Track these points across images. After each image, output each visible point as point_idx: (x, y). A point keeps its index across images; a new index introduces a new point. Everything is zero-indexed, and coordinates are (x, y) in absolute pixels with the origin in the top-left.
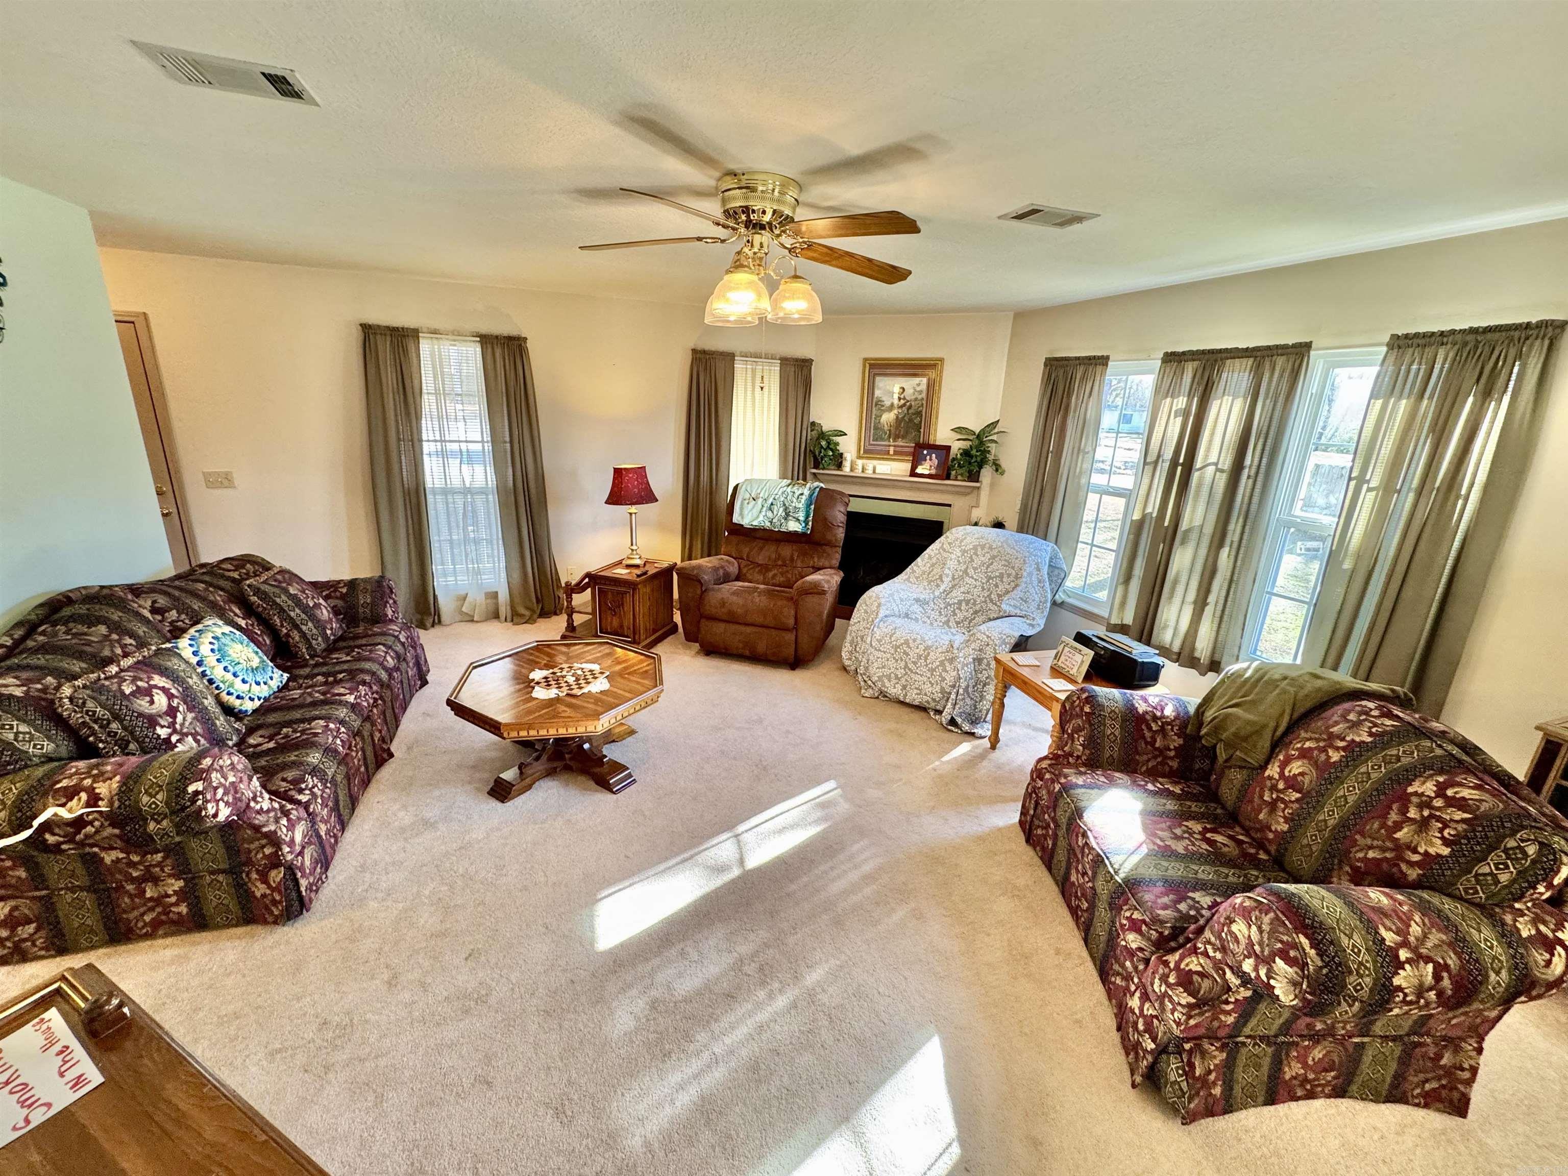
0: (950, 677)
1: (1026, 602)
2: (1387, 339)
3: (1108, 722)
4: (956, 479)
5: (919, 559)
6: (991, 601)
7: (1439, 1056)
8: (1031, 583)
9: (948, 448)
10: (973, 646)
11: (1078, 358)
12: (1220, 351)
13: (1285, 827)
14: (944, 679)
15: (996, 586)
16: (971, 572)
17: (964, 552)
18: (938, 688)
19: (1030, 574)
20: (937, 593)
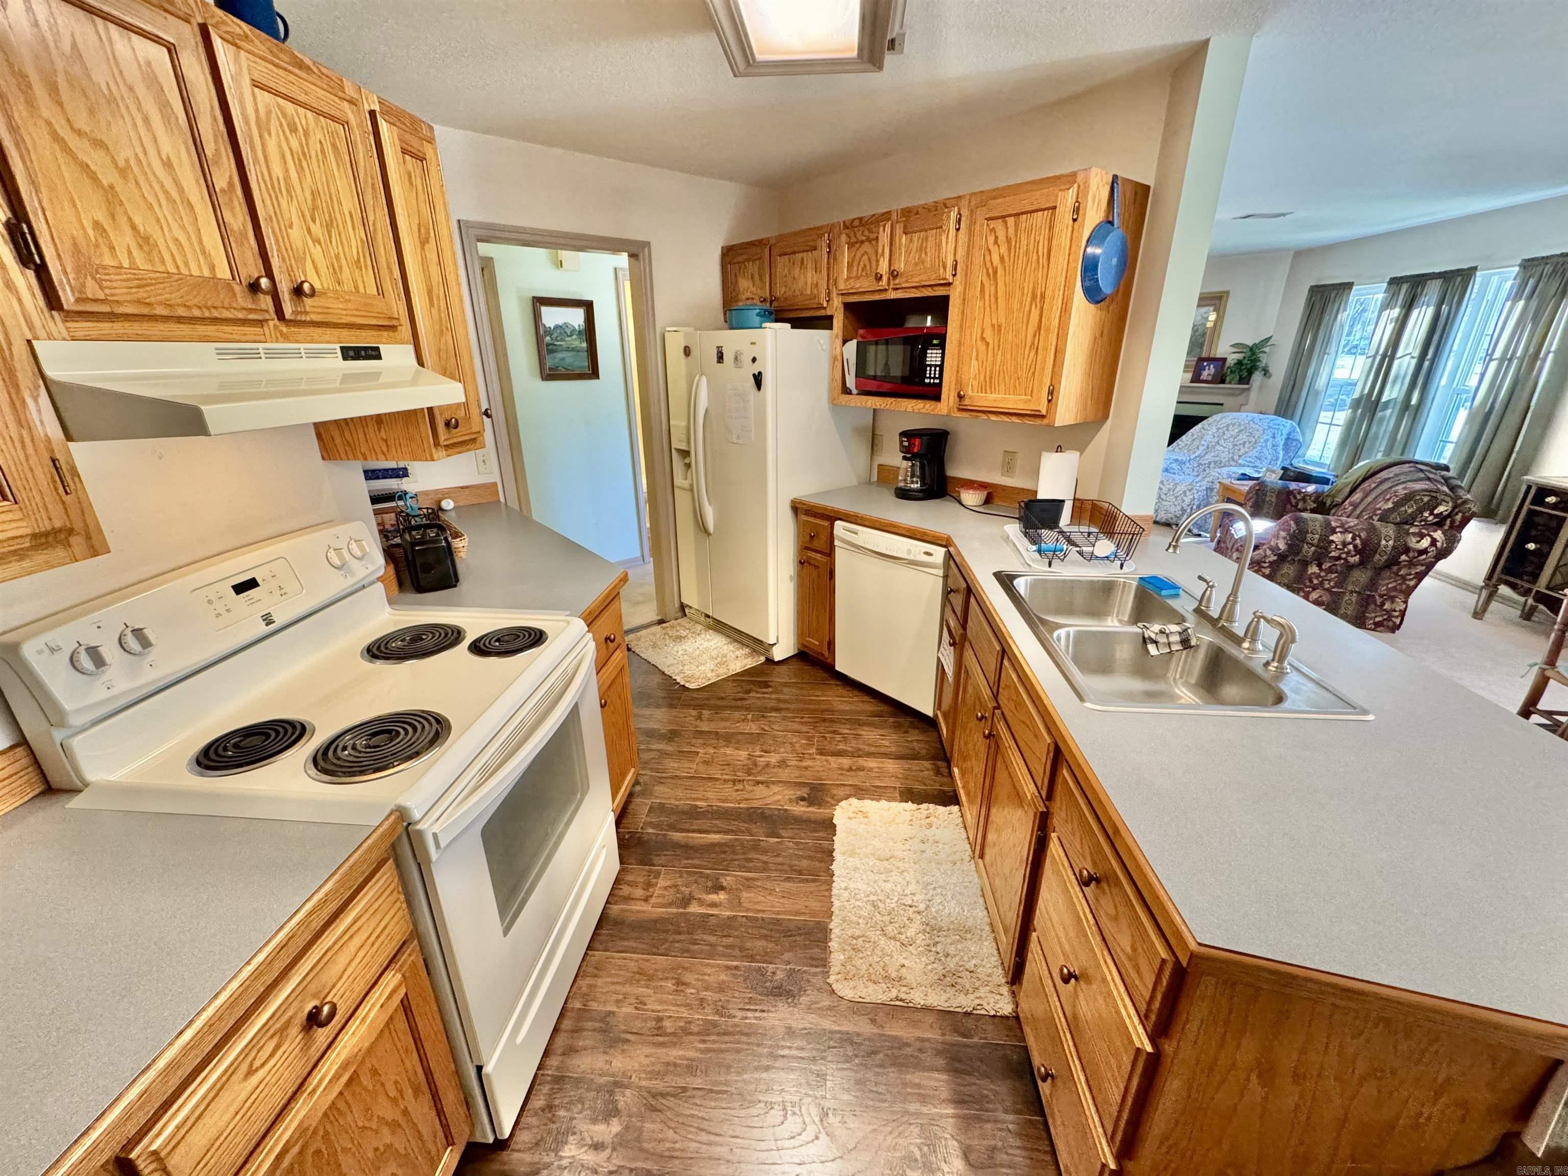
0: (1187, 500)
1: (1259, 459)
2: (1519, 262)
3: (1268, 494)
4: (1230, 383)
5: (1184, 437)
6: (1233, 460)
7: (1383, 604)
8: (1266, 446)
9: (1224, 360)
10: (1207, 479)
11: (1333, 285)
12: (1423, 275)
14: (1184, 501)
15: (1239, 450)
16: (1222, 442)
17: (1218, 429)
18: (1179, 508)
19: (1266, 441)
20: (1192, 457)
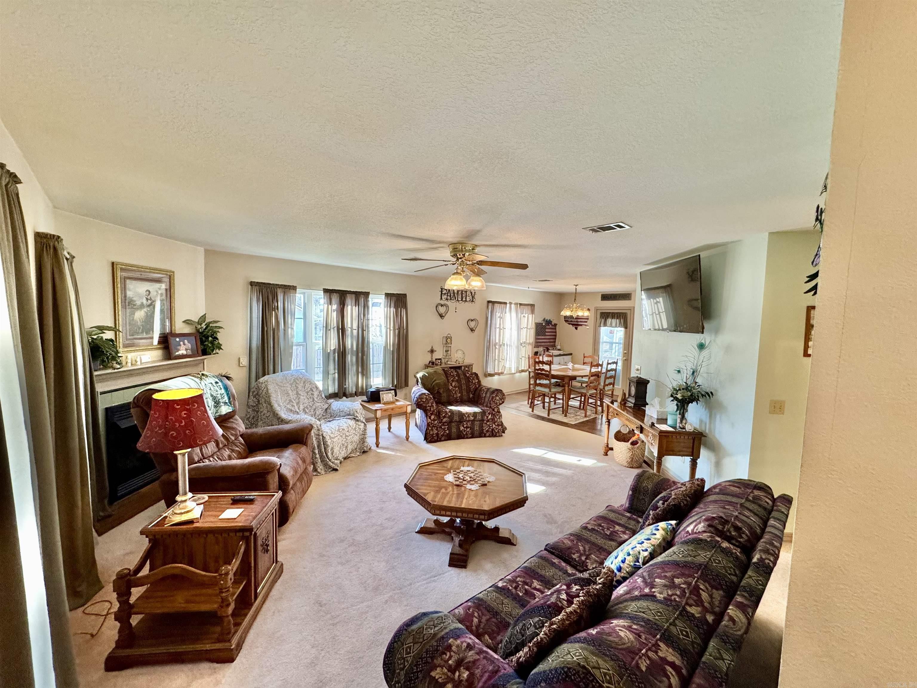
13: (460, 395)
